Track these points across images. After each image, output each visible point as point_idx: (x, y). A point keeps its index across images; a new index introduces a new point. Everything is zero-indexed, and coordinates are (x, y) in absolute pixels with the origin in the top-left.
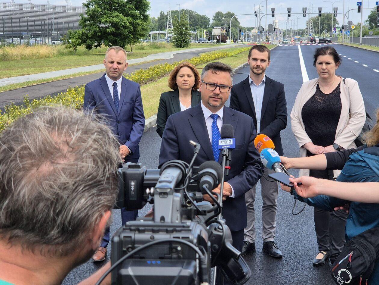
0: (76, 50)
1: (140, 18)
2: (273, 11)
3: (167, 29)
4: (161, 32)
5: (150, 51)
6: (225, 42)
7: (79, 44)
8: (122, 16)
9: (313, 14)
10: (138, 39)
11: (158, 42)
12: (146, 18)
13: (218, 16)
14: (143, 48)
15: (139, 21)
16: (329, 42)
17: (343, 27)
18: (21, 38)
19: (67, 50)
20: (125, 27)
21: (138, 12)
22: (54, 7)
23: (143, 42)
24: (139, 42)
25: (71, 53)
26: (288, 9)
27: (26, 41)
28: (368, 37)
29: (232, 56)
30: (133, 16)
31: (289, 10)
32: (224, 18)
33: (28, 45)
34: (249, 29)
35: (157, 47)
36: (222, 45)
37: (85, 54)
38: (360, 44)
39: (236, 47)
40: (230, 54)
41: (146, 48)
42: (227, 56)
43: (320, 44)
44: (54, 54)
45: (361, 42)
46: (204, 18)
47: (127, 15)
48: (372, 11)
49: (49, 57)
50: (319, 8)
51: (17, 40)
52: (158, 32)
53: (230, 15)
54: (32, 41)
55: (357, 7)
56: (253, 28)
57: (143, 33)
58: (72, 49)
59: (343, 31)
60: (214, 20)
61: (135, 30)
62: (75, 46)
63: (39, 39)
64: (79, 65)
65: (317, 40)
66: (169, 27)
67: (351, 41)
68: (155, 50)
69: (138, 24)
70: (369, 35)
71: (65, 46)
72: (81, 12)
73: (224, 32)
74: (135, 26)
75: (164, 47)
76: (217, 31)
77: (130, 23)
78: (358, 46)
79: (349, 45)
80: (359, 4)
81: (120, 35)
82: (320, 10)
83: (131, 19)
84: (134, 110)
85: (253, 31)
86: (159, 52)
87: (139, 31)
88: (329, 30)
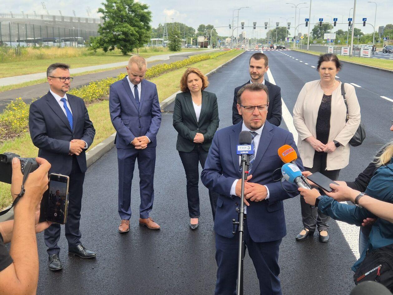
0: (96, 51)
1: (144, 28)
2: (243, 24)
3: (164, 37)
4: (160, 39)
5: (151, 53)
6: (207, 47)
7: (98, 47)
8: (130, 27)
9: (273, 27)
10: (142, 44)
11: (157, 46)
12: (148, 28)
13: (201, 28)
14: (146, 51)
15: (143, 30)
16: (284, 48)
17: (294, 38)
18: (55, 42)
19: (90, 52)
20: (132, 35)
21: (142, 23)
22: (79, 19)
23: (146, 47)
24: (143, 47)
25: (92, 54)
26: (254, 23)
27: (59, 44)
28: (313, 45)
29: (213, 58)
30: (138, 26)
32: (205, 29)
33: (59, 47)
34: (224, 38)
35: (156, 51)
36: (205, 50)
37: (103, 55)
38: (308, 50)
39: (216, 52)
40: (212, 57)
41: (148, 51)
42: (209, 58)
43: (277, 50)
44: (79, 55)
45: (308, 49)
46: (190, 29)
47: (134, 26)
48: (315, 26)
49: (75, 57)
50: (277, 23)
51: (51, 43)
52: (157, 39)
53: (210, 27)
54: (63, 44)
55: (305, 22)
56: (227, 37)
57: (146, 39)
58: (93, 51)
59: (295, 40)
60: (198, 30)
61: (140, 38)
62: (95, 49)
63: (68, 43)
64: (98, 63)
65: (275, 47)
66: (165, 36)
67: (300, 48)
68: (155, 53)
69: (143, 33)
70: (313, 43)
71: (87, 49)
72: (99, 23)
73: (206, 40)
74: (140, 34)
75: (162, 51)
76: (201, 39)
77: (136, 32)
78: (306, 52)
79: (299, 51)
80: (307, 20)
81: (129, 41)
83: (137, 29)
84: (152, 106)
85: (227, 39)
86: (158, 55)
87: (143, 38)
88: (284, 39)
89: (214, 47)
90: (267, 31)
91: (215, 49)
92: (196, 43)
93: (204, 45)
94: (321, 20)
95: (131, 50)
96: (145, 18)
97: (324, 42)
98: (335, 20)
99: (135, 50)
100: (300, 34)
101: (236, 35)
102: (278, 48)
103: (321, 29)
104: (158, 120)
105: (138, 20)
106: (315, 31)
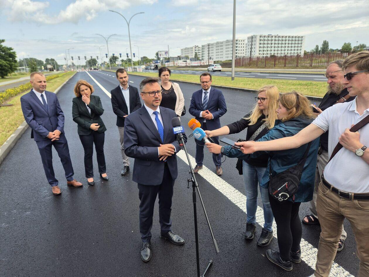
1: (12, 62)
2: (72, 57)
3: (24, 66)
4: (23, 68)
5: (20, 76)
6: (53, 71)
8: (3, 61)
9: (89, 58)
11: (22, 71)
12: (16, 61)
13: (47, 60)
14: (16, 75)
15: (12, 63)
16: (97, 69)
17: (102, 64)
20: (5, 66)
21: (11, 59)
23: (16, 73)
24: (14, 72)
28: (113, 67)
30: (9, 61)
31: (79, 57)
32: (50, 61)
34: (62, 66)
35: (22, 74)
36: (52, 72)
41: (17, 75)
43: (94, 70)
45: (110, 69)
46: (40, 61)
47: (5, 60)
48: (111, 57)
52: (21, 68)
53: (52, 60)
56: (63, 65)
57: (15, 68)
59: (102, 65)
60: (45, 62)
61: (11, 67)
65: (93, 69)
68: (22, 76)
69: (13, 64)
73: (52, 67)
74: (11, 65)
75: (26, 74)
76: (49, 66)
77: (8, 64)
78: (110, 71)
79: (105, 70)
80: (107, 55)
81: (4, 69)
82: (91, 57)
83: (8, 62)
84: (56, 109)
85: (64, 66)
86: (25, 77)
87: (13, 67)
88: (96, 65)
89: (57, 70)
90: (86, 61)
91: (59, 72)
92: (46, 69)
93: (51, 70)
94: (113, 54)
95: (6, 75)
96: (13, 56)
97: (116, 65)
98: (120, 54)
99: (9, 74)
100: (105, 62)
101: (70, 63)
102: (95, 69)
103: (113, 59)
104: (62, 117)
105: (8, 56)
106: (111, 61)
